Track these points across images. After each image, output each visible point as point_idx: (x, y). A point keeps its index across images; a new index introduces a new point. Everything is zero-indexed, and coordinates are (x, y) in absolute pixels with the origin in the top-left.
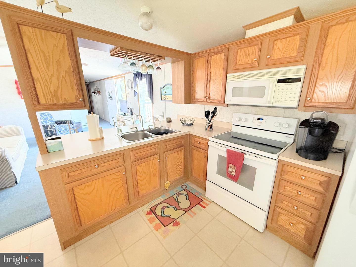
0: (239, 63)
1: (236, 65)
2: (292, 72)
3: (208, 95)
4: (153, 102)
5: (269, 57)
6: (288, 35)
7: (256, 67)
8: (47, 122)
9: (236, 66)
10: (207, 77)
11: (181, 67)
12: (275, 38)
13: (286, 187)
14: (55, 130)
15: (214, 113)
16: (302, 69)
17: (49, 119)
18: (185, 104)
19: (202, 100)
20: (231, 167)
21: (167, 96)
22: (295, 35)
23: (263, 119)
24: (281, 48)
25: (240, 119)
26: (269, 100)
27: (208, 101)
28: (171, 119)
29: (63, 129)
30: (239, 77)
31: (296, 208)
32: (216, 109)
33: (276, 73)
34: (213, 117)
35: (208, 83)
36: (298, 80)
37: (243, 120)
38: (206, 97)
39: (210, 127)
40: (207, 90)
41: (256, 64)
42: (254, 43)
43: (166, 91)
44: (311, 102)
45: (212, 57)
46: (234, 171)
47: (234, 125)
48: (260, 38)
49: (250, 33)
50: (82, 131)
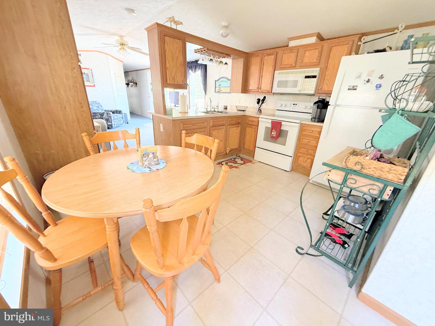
0: (284, 64)
1: (281, 64)
2: (312, 71)
3: (260, 87)
4: (206, 94)
5: (301, 61)
6: (312, 49)
7: (293, 67)
8: (99, 111)
9: (281, 66)
10: (260, 72)
11: (240, 63)
12: (306, 49)
13: (303, 140)
14: (111, 118)
15: (263, 100)
16: (317, 70)
17: (100, 107)
18: (241, 93)
19: (255, 91)
20: (273, 132)
21: (222, 89)
22: (316, 49)
23: (296, 104)
24: (308, 56)
25: (282, 105)
26: (299, 89)
27: (260, 91)
28: (227, 106)
29: (116, 117)
30: (282, 73)
31: (307, 150)
32: (265, 97)
33: (304, 72)
34: (262, 103)
35: (261, 77)
36: (315, 77)
37: (284, 106)
38: (258, 88)
39: (260, 111)
40: (260, 83)
41: (294, 65)
42: (294, 51)
43: (220, 83)
44: (321, 90)
45: (265, 57)
46: (275, 133)
47: (277, 110)
48: (297, 48)
49: (292, 44)
50: (128, 123)
